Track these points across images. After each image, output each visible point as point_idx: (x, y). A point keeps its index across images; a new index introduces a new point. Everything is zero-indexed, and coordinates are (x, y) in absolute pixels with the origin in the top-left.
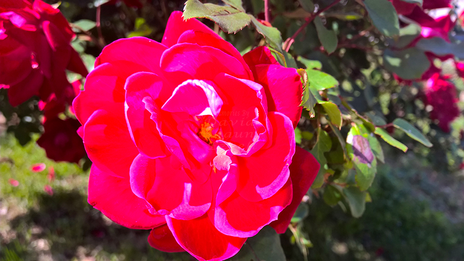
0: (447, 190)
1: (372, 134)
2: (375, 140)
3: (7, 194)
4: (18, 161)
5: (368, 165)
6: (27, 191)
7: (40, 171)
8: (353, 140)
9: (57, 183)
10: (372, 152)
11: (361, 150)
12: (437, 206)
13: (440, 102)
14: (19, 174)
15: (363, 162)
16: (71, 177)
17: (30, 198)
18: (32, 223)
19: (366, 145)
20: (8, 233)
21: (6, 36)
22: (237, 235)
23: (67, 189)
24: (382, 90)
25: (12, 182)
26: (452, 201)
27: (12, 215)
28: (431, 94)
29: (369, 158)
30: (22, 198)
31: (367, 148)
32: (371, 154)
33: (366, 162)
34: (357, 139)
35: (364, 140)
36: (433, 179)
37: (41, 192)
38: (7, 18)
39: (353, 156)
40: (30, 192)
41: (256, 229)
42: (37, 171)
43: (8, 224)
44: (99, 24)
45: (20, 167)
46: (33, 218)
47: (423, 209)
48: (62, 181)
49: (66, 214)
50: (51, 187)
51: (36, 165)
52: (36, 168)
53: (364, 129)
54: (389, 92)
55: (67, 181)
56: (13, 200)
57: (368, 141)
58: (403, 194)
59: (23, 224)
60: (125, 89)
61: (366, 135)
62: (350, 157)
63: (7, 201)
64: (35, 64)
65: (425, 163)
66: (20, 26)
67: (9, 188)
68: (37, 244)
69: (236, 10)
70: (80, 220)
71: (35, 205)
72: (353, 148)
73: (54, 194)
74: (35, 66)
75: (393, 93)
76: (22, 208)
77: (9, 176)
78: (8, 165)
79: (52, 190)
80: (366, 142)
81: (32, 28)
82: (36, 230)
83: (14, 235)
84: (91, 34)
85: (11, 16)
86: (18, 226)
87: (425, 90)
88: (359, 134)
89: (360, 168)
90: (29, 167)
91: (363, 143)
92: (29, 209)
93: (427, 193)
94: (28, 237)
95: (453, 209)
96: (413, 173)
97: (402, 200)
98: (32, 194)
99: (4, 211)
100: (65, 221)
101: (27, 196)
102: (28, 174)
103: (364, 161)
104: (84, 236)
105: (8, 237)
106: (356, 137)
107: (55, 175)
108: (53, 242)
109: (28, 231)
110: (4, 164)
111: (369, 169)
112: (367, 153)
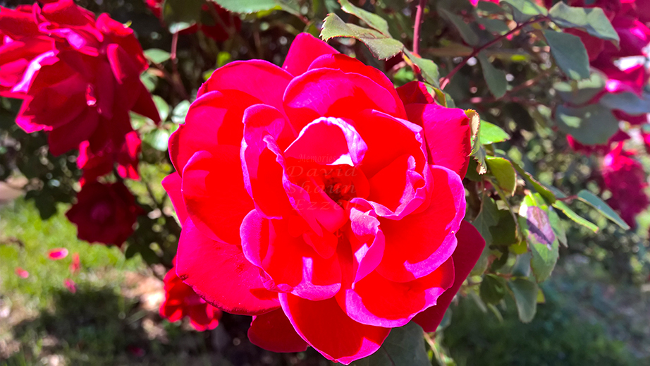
0: (629, 312)
1: (550, 208)
2: (555, 215)
3: (11, 289)
4: (31, 244)
5: (548, 246)
6: (40, 286)
7: (60, 258)
8: (528, 212)
9: (83, 277)
10: (552, 230)
11: (539, 225)
12: (615, 333)
13: (623, 186)
14: (30, 262)
15: (541, 242)
16: (103, 269)
17: (43, 295)
18: (44, 333)
19: (544, 220)
20: (8, 343)
21: (58, 60)
22: (380, 324)
23: (96, 285)
24: (542, 166)
25: (19, 272)
26: (636, 327)
27: (17, 318)
28: (610, 175)
29: (549, 237)
30: (32, 296)
31: (547, 224)
32: (552, 233)
33: (545, 242)
34: (533, 212)
35: (542, 213)
36: (610, 294)
37: (59, 287)
38: (63, 36)
39: (528, 232)
40: (43, 287)
41: (406, 317)
42: (56, 259)
43: (9, 331)
44: (174, 56)
45: (33, 252)
46: (46, 324)
47: (595, 337)
48: (90, 275)
49: (93, 321)
50: (74, 281)
51: (56, 249)
52: (55, 255)
53: (542, 200)
54: (551, 171)
55: (96, 274)
56: (19, 297)
57: (547, 214)
58: (568, 314)
59: (31, 332)
60: (243, 122)
61: (544, 207)
62: (524, 234)
63: (11, 299)
64: (91, 100)
65: (599, 272)
66: (78, 47)
67: (15, 280)
68: (49, 361)
69: (381, 35)
70: (112, 329)
71: (49, 305)
72: (528, 222)
73: (78, 292)
74: (91, 103)
75: (556, 171)
76: (30, 310)
77: (16, 264)
78: (16, 247)
79: (75, 287)
80: (544, 216)
81: (93, 52)
82: (48, 341)
83: (16, 346)
84: (163, 67)
85: (67, 34)
86: (23, 335)
87: (601, 169)
88: (536, 205)
89: (538, 250)
90: (44, 253)
91: (541, 217)
92: (40, 311)
93: (601, 313)
94: (37, 350)
95: (638, 338)
96: (581, 285)
97: (566, 323)
98: (48, 289)
99: (5, 312)
100: (90, 330)
101: (39, 293)
102: (43, 262)
103: (543, 240)
104: (116, 353)
105: (8, 349)
106: (532, 209)
107: (79, 265)
108: (71, 359)
109: (36, 342)
110: (10, 245)
111: (549, 251)
112: (545, 230)
